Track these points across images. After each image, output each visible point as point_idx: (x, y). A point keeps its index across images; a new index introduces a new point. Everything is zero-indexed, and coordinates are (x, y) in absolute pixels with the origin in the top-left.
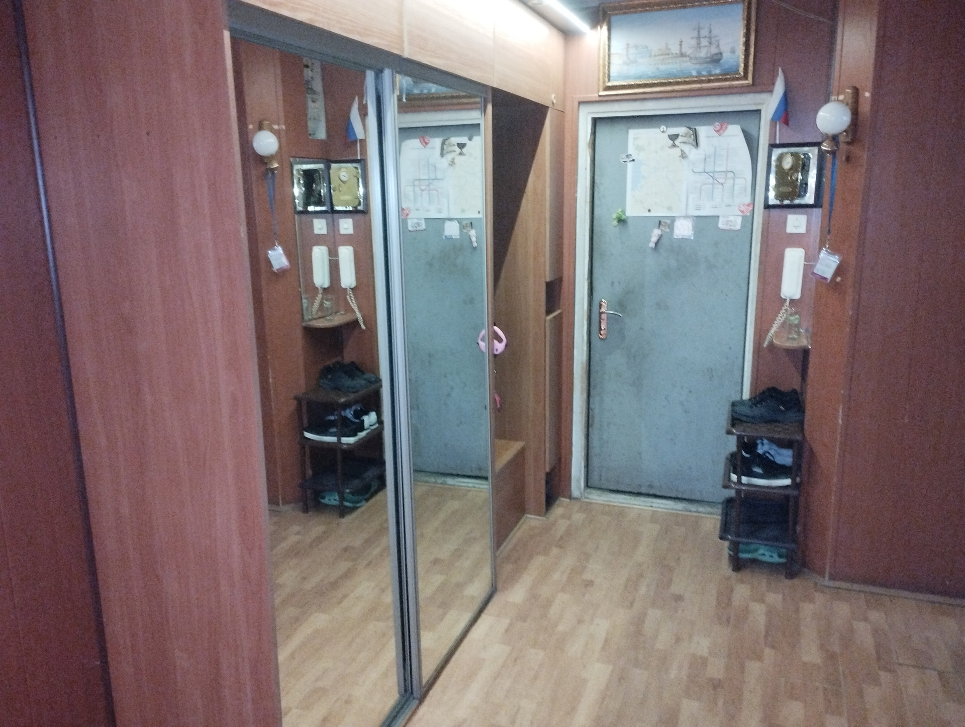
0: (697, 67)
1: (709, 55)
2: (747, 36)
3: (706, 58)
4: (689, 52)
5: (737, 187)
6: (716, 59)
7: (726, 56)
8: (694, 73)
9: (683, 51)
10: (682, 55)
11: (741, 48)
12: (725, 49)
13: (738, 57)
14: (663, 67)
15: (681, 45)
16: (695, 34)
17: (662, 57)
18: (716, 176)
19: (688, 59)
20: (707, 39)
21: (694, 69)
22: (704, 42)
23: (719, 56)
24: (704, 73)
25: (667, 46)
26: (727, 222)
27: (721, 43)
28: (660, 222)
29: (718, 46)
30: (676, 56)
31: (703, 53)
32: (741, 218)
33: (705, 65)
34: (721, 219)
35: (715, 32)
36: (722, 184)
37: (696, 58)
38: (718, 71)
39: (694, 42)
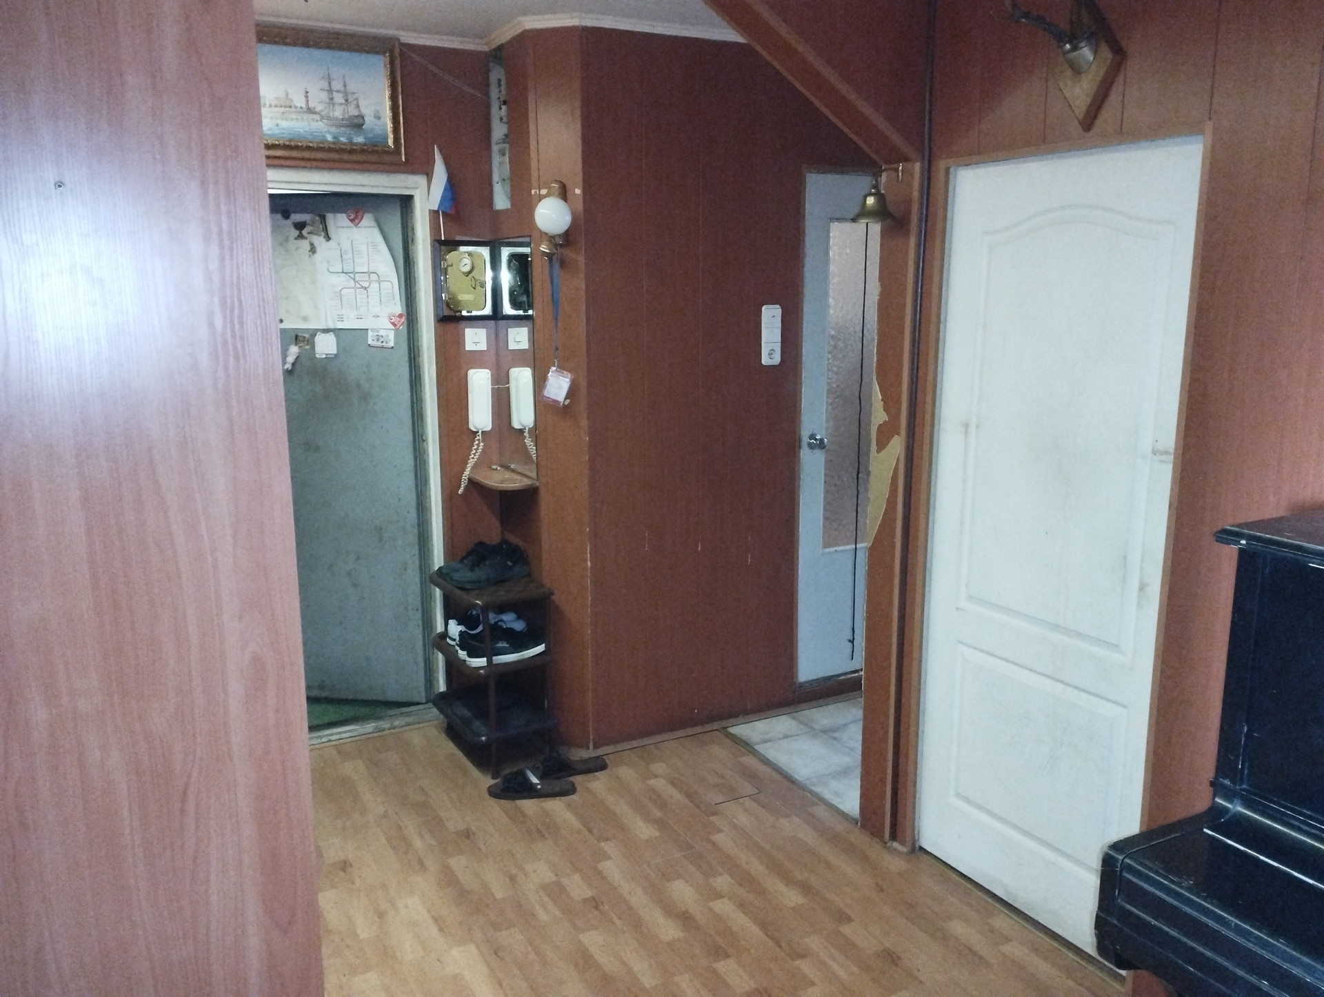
0: (333, 129)
1: (346, 116)
2: (393, 98)
3: (343, 120)
4: (319, 108)
5: (383, 293)
6: (357, 124)
7: (369, 120)
8: (329, 138)
9: (311, 105)
10: (310, 111)
11: (388, 114)
12: (368, 111)
13: (386, 125)
14: (284, 124)
15: (307, 97)
16: (325, 84)
17: (283, 109)
18: (358, 277)
19: (317, 117)
20: (341, 95)
21: (329, 132)
22: (339, 98)
23: (361, 120)
24: (343, 139)
25: (287, 95)
26: (378, 338)
27: (362, 103)
28: (297, 337)
29: (358, 106)
30: (300, 111)
31: (338, 113)
32: (393, 332)
33: (343, 129)
34: (370, 333)
35: (351, 88)
36: (366, 288)
37: (329, 118)
38: (360, 140)
39: (324, 96)
